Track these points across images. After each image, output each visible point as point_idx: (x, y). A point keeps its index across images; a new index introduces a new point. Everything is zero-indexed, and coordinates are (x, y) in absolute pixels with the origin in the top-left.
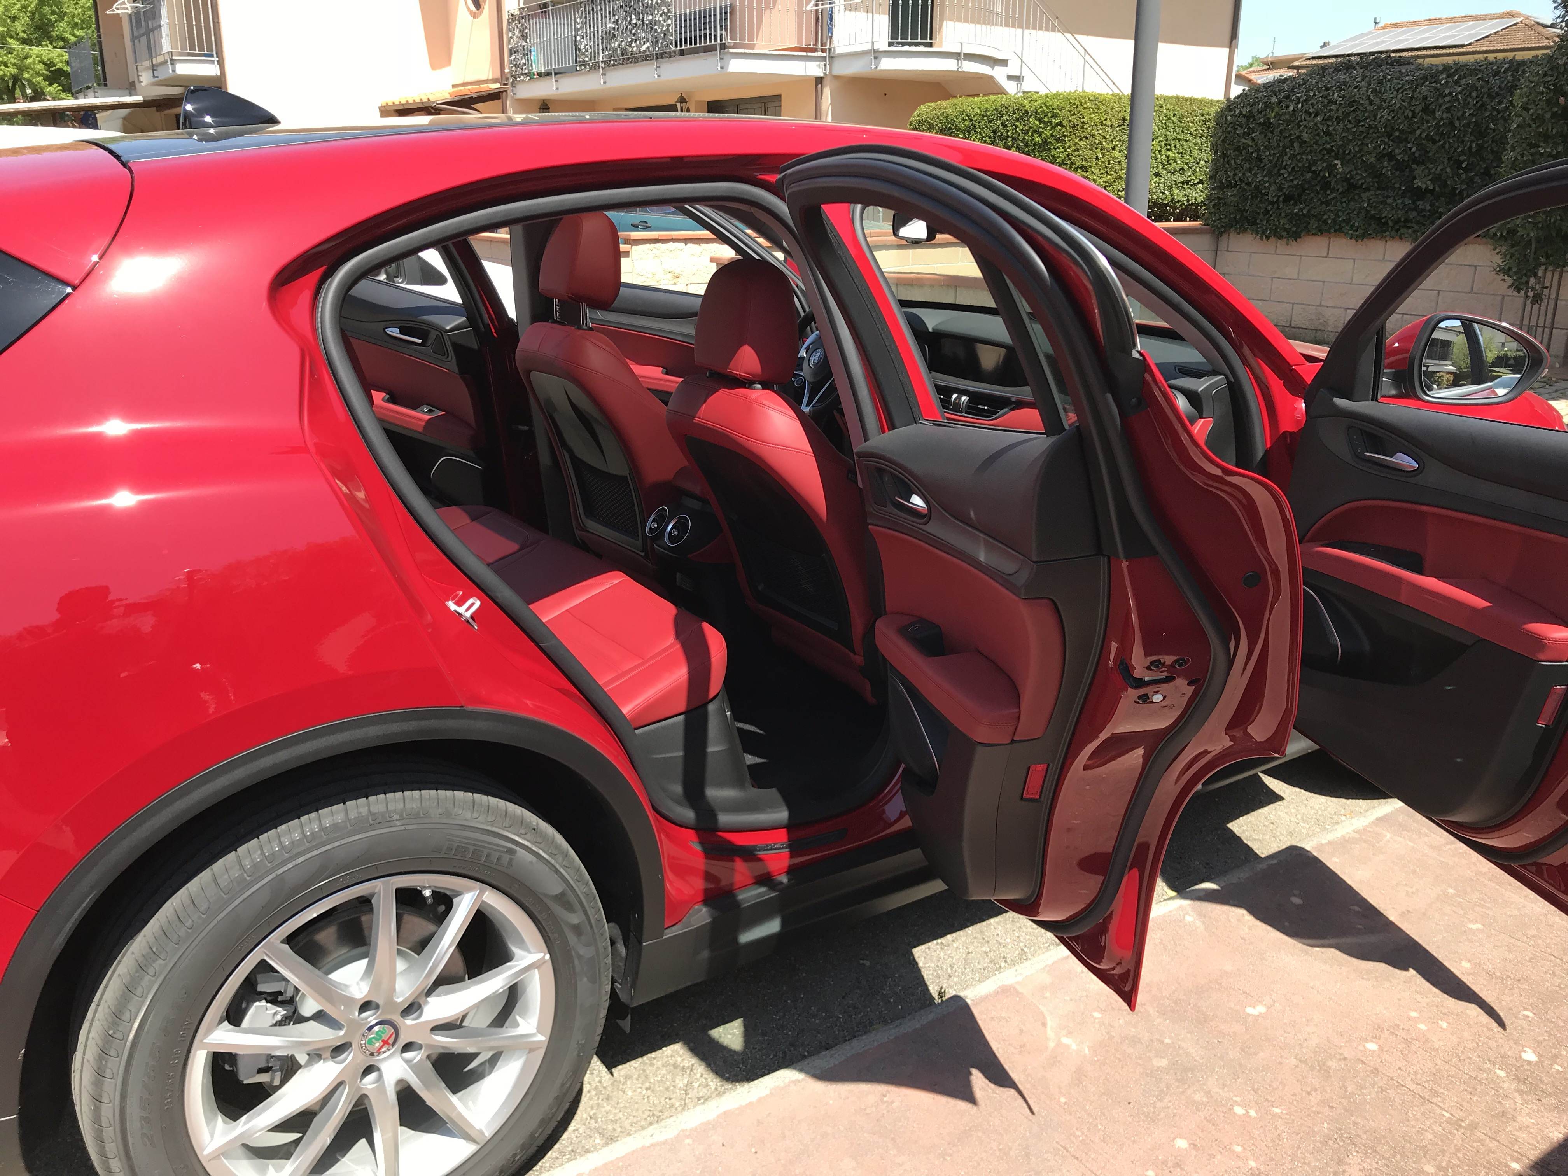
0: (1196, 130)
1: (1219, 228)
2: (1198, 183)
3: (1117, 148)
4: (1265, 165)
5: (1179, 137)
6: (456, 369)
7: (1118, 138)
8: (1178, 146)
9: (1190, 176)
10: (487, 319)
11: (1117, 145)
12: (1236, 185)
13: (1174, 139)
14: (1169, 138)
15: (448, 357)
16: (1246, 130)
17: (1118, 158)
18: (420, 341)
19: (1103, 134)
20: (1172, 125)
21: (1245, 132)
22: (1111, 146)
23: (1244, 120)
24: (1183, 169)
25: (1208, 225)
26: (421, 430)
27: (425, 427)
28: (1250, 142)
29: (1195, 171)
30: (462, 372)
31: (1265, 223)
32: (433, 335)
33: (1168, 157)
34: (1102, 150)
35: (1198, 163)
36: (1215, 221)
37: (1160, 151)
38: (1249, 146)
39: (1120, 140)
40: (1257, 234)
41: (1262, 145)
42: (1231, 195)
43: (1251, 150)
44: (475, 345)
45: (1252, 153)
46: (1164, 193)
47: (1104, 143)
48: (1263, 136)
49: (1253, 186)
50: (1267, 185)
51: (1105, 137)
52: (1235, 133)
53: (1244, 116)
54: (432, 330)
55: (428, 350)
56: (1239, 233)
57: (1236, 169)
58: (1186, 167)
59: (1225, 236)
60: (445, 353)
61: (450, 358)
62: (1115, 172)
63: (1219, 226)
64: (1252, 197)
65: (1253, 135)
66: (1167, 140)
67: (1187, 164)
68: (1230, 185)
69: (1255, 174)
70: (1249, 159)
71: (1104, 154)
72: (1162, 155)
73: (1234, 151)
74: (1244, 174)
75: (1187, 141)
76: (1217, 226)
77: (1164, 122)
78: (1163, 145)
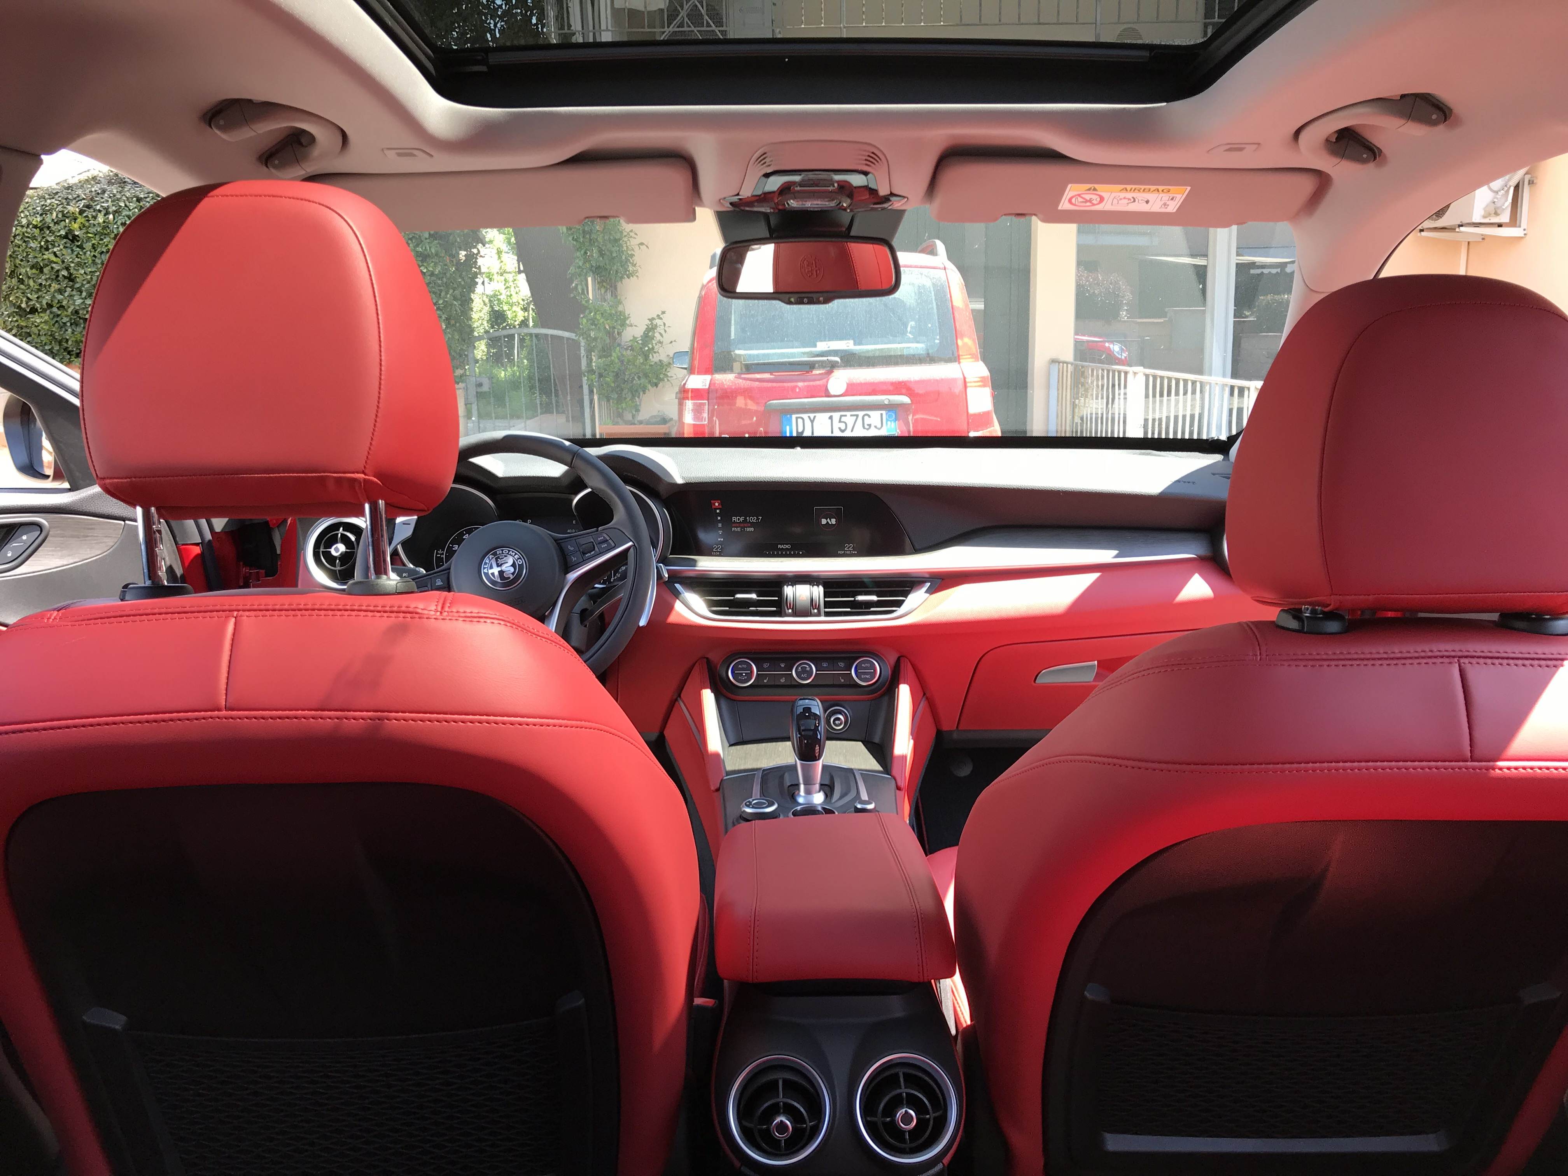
23: (37, 231)
28: (53, 259)
38: (53, 262)
41: (71, 262)
43: (56, 267)
45: (58, 271)
48: (69, 250)
53: (35, 227)
65: (55, 250)
68: (34, 311)
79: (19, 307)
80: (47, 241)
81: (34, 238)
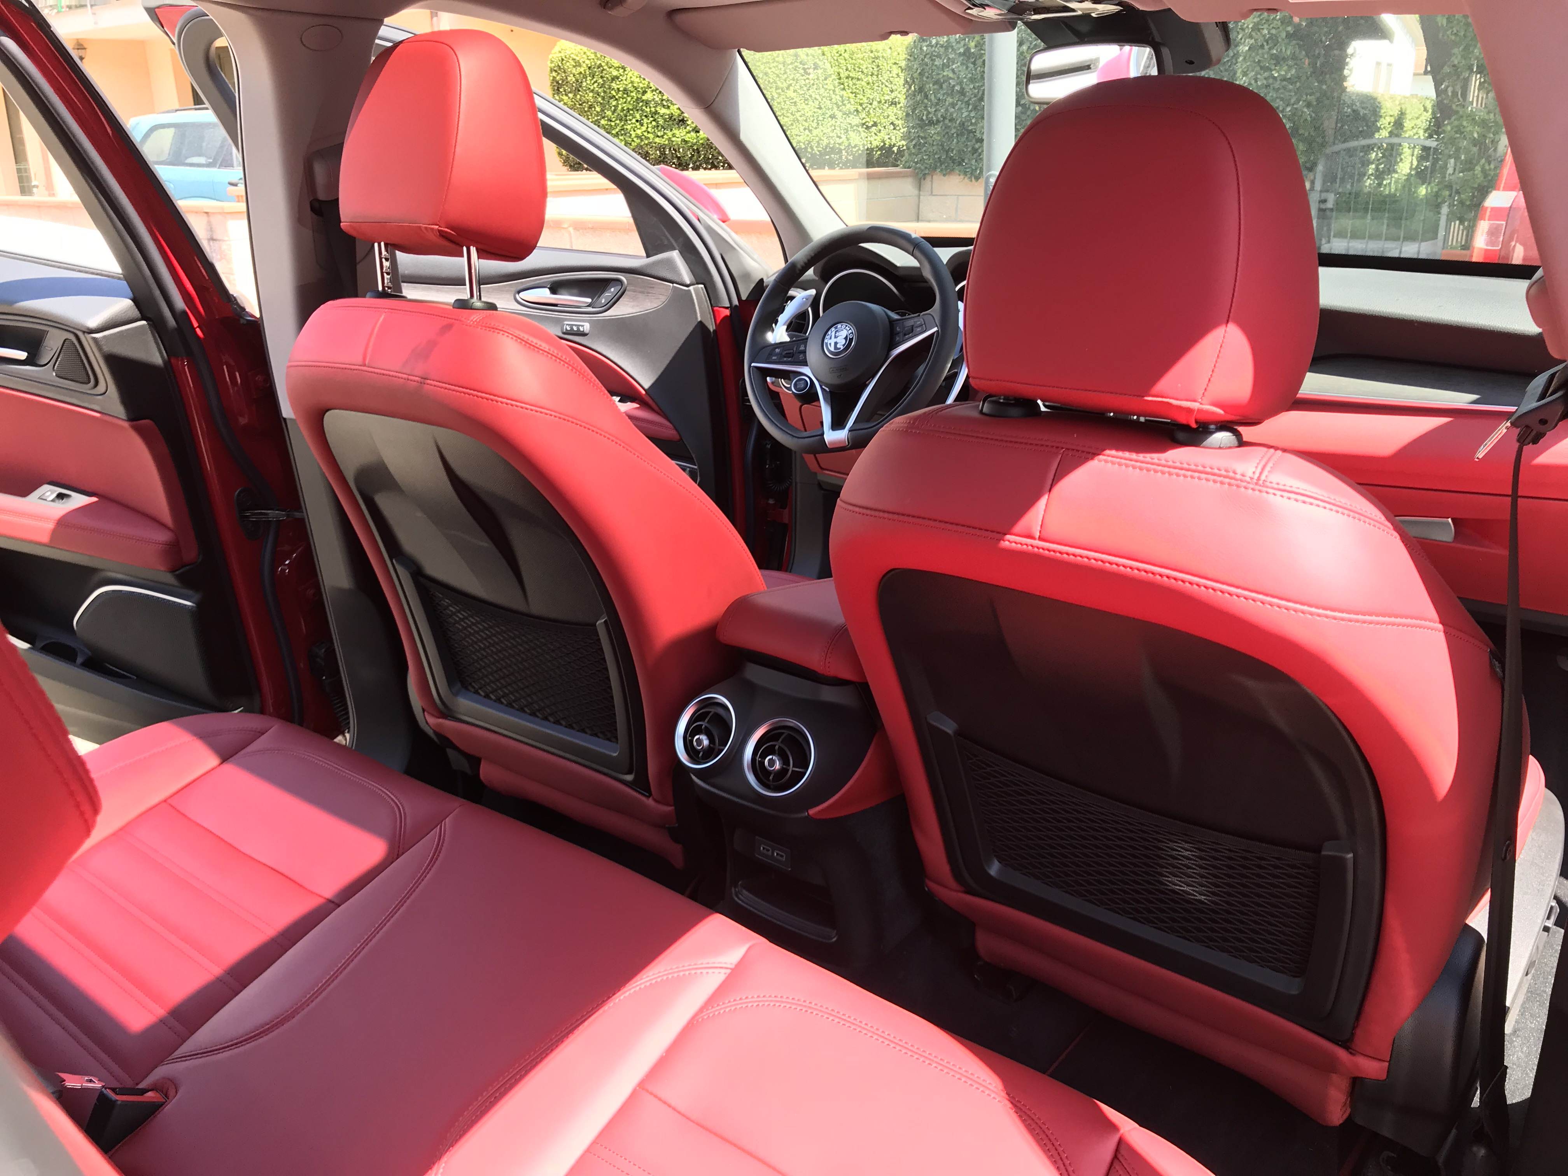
0: (866, 68)
1: (922, 171)
2: (873, 126)
3: (791, 88)
4: (970, 99)
5: (851, 75)
6: (119, 410)
7: (791, 77)
8: (850, 85)
9: (864, 118)
10: (180, 303)
11: (791, 85)
12: (938, 121)
13: (847, 78)
14: (842, 75)
15: (97, 383)
16: (945, 61)
17: (793, 99)
18: (22, 355)
19: (776, 72)
20: (844, 61)
21: (944, 64)
22: (785, 85)
23: (942, 50)
24: (857, 111)
25: (909, 168)
26: (45, 539)
27: (54, 532)
28: (951, 75)
29: (869, 113)
30: (134, 415)
31: (973, 162)
32: (53, 342)
33: (842, 97)
34: (776, 89)
35: (871, 104)
36: (916, 163)
37: (834, 91)
38: (951, 78)
39: (793, 79)
40: (965, 173)
41: (965, 78)
42: (935, 133)
43: (952, 82)
44: (155, 356)
45: (954, 86)
46: (840, 138)
47: (778, 82)
48: (965, 67)
49: (958, 122)
50: (973, 121)
51: (778, 76)
52: (933, 64)
53: (942, 46)
54: (50, 329)
55: (46, 373)
56: (944, 175)
57: (937, 104)
58: (860, 108)
59: (928, 178)
60: (87, 376)
61: (101, 388)
62: (792, 114)
63: (923, 168)
64: (958, 135)
65: (954, 67)
66: (840, 79)
67: (861, 105)
68: (931, 123)
69: (960, 109)
70: (951, 92)
71: (779, 94)
72: (836, 95)
73: (933, 85)
74: (947, 110)
75: (858, 79)
76: (920, 168)
77: (835, 58)
78: (837, 84)
79: (922, 120)
80: (949, 58)
81: (939, 56)
